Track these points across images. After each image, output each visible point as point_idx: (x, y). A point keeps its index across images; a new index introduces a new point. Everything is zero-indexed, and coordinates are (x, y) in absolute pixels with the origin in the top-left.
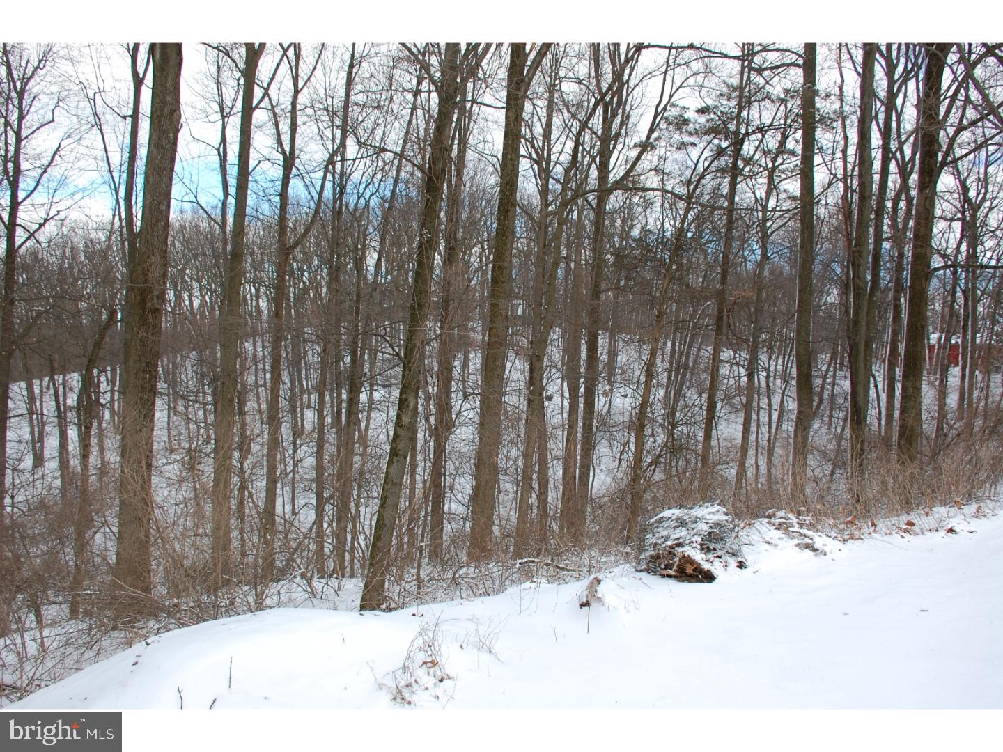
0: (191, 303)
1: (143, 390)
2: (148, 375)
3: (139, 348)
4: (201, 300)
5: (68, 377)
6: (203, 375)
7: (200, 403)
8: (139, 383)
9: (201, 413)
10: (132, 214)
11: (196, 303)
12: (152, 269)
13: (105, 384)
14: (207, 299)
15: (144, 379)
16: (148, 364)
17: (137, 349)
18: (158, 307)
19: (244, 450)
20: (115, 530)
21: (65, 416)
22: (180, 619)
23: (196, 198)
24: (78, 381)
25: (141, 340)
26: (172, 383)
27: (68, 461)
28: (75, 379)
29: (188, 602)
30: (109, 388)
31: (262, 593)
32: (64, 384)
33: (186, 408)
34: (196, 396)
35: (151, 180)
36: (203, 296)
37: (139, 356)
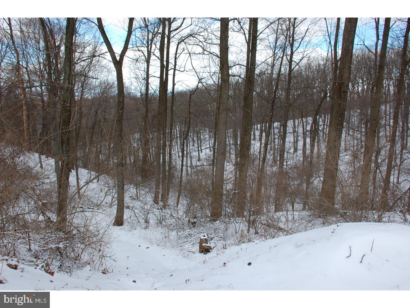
0: (358, 89)
1: (338, 125)
2: (340, 119)
3: (337, 107)
4: (362, 87)
5: (308, 119)
6: (362, 120)
7: (359, 131)
8: (337, 122)
9: (359, 136)
10: (337, 52)
11: (360, 89)
12: (344, 75)
13: (321, 122)
14: (365, 87)
15: (339, 120)
16: (341, 114)
17: (336, 108)
18: (346, 90)
19: (378, 153)
20: (322, 179)
21: (306, 133)
22: (345, 218)
23: (364, 42)
24: (311, 121)
25: (338, 104)
26: (348, 123)
27: (306, 151)
28: (310, 120)
29: (349, 213)
30: (323, 124)
31: (381, 215)
32: (306, 122)
33: (354, 133)
34: (358, 129)
35: (346, 37)
36: (363, 86)
37: (337, 111)
